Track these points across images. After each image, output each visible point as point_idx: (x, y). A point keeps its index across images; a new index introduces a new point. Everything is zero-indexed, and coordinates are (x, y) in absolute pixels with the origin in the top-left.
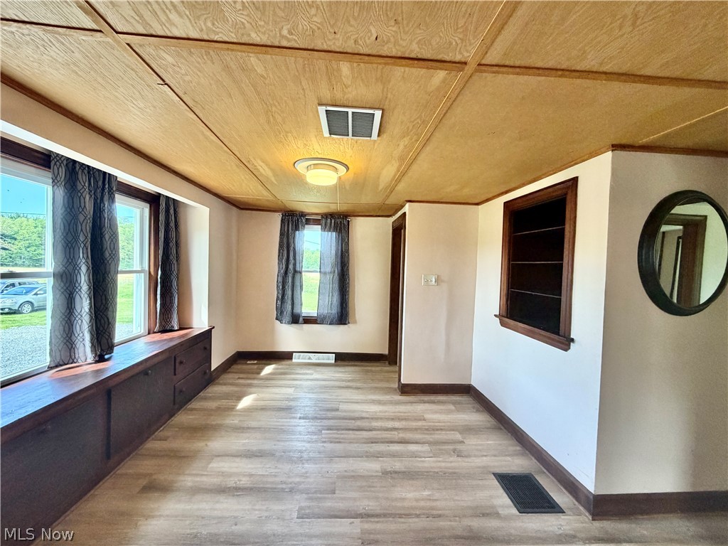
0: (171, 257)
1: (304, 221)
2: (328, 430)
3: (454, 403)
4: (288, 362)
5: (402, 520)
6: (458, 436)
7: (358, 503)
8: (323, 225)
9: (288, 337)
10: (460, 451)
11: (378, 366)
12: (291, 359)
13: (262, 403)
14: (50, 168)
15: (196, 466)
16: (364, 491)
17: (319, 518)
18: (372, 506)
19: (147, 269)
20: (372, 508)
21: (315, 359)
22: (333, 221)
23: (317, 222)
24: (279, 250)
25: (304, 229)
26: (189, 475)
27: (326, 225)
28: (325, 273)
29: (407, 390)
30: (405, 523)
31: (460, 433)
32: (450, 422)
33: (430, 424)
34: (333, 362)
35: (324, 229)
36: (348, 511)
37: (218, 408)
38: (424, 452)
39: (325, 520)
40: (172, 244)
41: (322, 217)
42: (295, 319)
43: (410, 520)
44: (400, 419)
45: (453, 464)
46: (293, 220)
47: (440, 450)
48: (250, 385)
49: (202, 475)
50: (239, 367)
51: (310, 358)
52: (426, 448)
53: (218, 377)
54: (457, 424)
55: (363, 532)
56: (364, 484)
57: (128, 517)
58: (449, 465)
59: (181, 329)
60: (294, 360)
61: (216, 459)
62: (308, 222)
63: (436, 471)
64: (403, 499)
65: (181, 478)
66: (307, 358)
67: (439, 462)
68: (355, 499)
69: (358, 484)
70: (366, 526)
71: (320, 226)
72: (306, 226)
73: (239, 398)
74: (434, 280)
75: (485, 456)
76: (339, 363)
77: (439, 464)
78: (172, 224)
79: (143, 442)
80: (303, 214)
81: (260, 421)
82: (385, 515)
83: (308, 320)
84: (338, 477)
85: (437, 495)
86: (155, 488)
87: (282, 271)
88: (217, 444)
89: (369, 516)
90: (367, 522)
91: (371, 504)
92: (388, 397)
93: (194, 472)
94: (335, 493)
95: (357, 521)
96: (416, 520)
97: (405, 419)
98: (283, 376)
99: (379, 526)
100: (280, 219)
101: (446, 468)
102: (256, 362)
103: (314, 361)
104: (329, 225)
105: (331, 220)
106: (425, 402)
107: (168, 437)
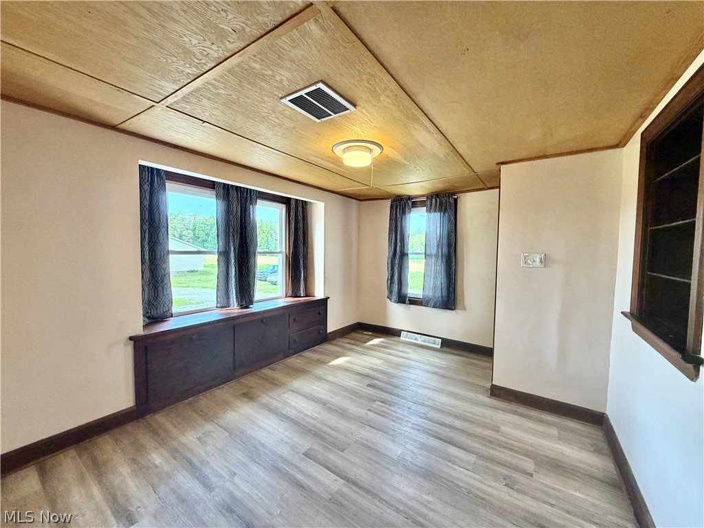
0: (299, 242)
1: (410, 204)
2: (382, 402)
3: (561, 428)
4: (396, 339)
5: (381, 505)
6: (529, 465)
7: (354, 469)
8: (429, 205)
9: (398, 315)
10: (515, 482)
11: (487, 362)
12: (400, 336)
13: (349, 365)
14: (214, 188)
15: (276, 393)
16: (368, 463)
17: (316, 462)
18: (364, 478)
19: (284, 251)
20: (363, 479)
21: (420, 340)
22: (438, 200)
23: (423, 204)
24: (389, 234)
25: (410, 213)
26: (268, 396)
27: (431, 205)
28: (431, 255)
29: (498, 393)
30: (380, 508)
31: (536, 464)
32: (532, 446)
33: (501, 438)
34: (439, 347)
35: (429, 211)
36: (340, 470)
37: (318, 360)
38: (463, 461)
39: (318, 465)
40: (301, 233)
41: (427, 198)
42: (402, 299)
43: (388, 510)
44: (464, 419)
45: (490, 490)
46: (401, 204)
47: (487, 467)
48: (351, 350)
49: (274, 399)
50: (357, 335)
51: (416, 339)
52: (472, 458)
53: (334, 339)
54: (541, 453)
55: (340, 493)
56: (374, 458)
57: (226, 404)
58: (485, 488)
59: (306, 296)
60: (401, 338)
61: (290, 392)
62: (415, 205)
63: (461, 484)
64: (397, 489)
65: (264, 395)
66: (414, 338)
67: (474, 479)
68: (355, 464)
69: (368, 455)
70: (346, 490)
71: (425, 208)
72: (413, 209)
73: (337, 357)
74: (538, 260)
75: (552, 505)
76: (445, 349)
77: (472, 481)
78: (300, 218)
79: (262, 367)
80: (409, 198)
81: (337, 377)
82: (368, 491)
83: (414, 302)
84: (357, 442)
85: (439, 506)
86: (248, 396)
87: (391, 254)
88: (299, 383)
89: (355, 483)
90: (349, 487)
91: (364, 476)
92: (471, 395)
93: (273, 396)
94: (342, 452)
95: (341, 481)
96: (393, 513)
97: (472, 422)
98: (382, 349)
99: (354, 496)
100: (390, 205)
101: (479, 489)
102: (370, 333)
103: (419, 342)
104: (434, 205)
105: (436, 200)
106: (516, 413)
107: (277, 369)
